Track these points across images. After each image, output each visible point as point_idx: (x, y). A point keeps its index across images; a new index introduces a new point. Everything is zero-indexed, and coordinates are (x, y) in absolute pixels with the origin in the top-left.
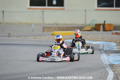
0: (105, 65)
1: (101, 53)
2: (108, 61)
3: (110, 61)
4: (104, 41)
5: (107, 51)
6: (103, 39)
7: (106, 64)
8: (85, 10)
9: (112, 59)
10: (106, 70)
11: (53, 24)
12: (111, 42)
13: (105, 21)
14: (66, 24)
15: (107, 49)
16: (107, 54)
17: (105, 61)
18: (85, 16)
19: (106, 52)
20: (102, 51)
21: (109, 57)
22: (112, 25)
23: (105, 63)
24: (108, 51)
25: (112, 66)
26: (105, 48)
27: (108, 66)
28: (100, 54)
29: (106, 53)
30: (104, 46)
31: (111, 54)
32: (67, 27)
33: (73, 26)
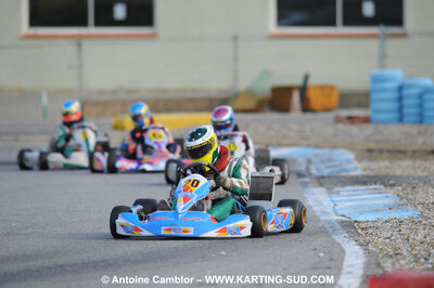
0: (327, 226)
1: (305, 185)
2: (335, 211)
3: (341, 212)
4: (308, 146)
5: (323, 177)
6: (304, 138)
7: (329, 222)
8: (235, 39)
9: (348, 204)
10: (333, 240)
11: (114, 92)
12: (334, 147)
13: (306, 77)
14: (164, 91)
15: (325, 172)
16: (328, 189)
17: (324, 213)
18: (236, 59)
19: (322, 181)
20: (306, 180)
21: (336, 198)
22: (331, 88)
23: (323, 218)
24: (329, 177)
25: (350, 227)
26: (318, 169)
27: (338, 226)
28: (301, 189)
29: (321, 185)
30: (309, 162)
31: (340, 189)
32: (167, 101)
33: (190, 95)
